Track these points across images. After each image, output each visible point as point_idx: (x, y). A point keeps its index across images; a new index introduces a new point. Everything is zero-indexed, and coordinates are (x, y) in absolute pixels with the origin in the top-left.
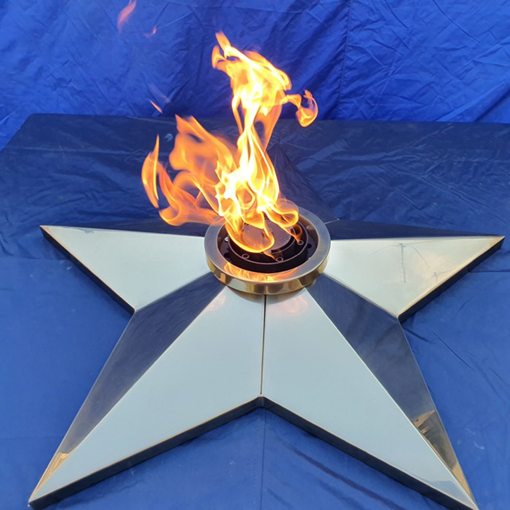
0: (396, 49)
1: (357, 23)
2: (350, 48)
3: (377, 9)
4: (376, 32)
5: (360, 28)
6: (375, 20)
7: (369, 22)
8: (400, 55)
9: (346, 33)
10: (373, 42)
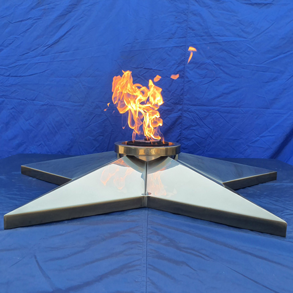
0: (207, 139)
1: (186, 127)
2: (184, 139)
3: (195, 120)
4: (195, 131)
5: (188, 129)
6: (194, 125)
7: (191, 126)
8: (209, 142)
9: (181, 131)
10: (194, 135)
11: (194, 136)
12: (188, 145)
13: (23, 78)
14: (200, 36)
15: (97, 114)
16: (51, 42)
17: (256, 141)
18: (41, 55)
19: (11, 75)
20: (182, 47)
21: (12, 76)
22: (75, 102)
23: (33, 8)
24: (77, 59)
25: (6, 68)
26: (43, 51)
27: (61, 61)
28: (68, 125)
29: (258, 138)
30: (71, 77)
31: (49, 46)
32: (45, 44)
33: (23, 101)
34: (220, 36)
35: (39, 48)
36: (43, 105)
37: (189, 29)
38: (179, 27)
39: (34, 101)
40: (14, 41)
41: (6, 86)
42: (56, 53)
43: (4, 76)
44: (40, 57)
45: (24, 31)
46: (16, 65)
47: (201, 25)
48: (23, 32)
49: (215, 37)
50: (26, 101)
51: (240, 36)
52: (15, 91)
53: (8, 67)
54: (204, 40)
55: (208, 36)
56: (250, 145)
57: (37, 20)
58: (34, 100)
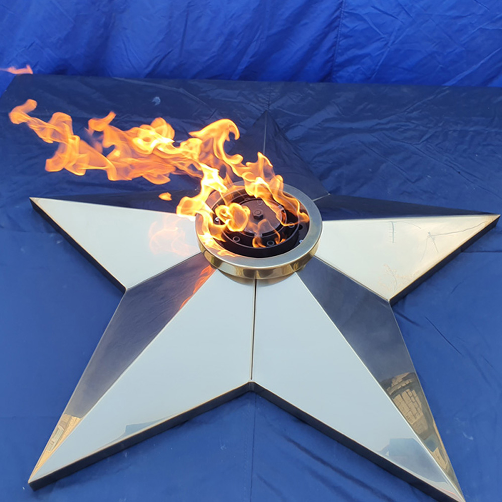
0: (397, 17)
10: (372, 8)
11: (370, 10)
12: (356, 28)
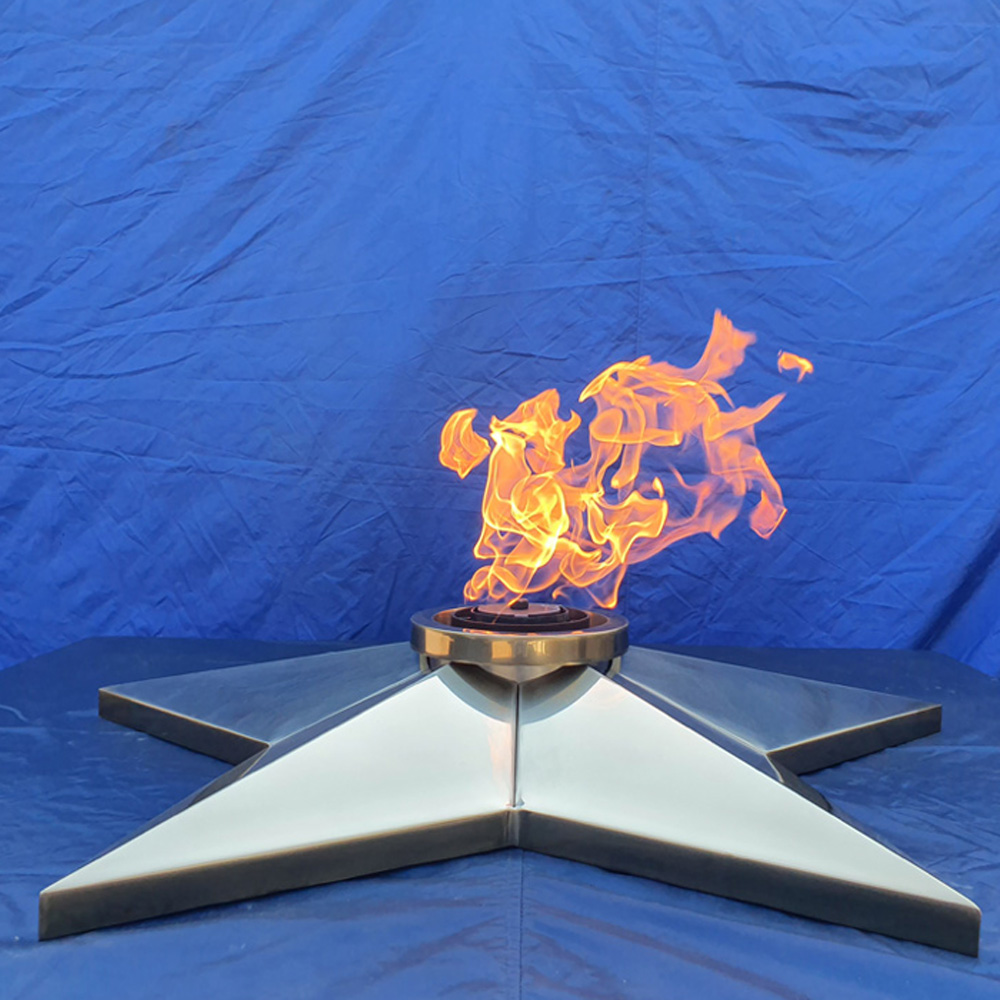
0: (711, 581)
2: (635, 578)
4: (672, 552)
8: (718, 591)
11: (671, 570)
12: (652, 599)
13: (109, 380)
14: (685, 253)
15: (352, 500)
16: (204, 265)
17: (871, 587)
18: (170, 307)
19: (71, 372)
20: (630, 288)
21: (74, 376)
22: (278, 462)
23: (149, 160)
24: (286, 322)
25: (57, 348)
26: (180, 295)
27: (236, 326)
28: (256, 537)
29: (877, 577)
30: (266, 379)
31: (198, 278)
32: (183, 272)
33: (109, 457)
34: (749, 252)
35: (166, 286)
36: (172, 471)
37: (649, 229)
38: (617, 223)
39: (146, 459)
40: (83, 263)
41: (56, 408)
42: (219, 302)
43: (50, 375)
44: (169, 313)
45: (118, 233)
46: (89, 339)
47: (688, 217)
48: (115, 235)
49: (734, 256)
50: (117, 458)
51: (810, 253)
52: (82, 423)
53: (63, 347)
54: (697, 262)
55: (709, 252)
56: (851, 599)
57: (160, 197)
58: (144, 454)
